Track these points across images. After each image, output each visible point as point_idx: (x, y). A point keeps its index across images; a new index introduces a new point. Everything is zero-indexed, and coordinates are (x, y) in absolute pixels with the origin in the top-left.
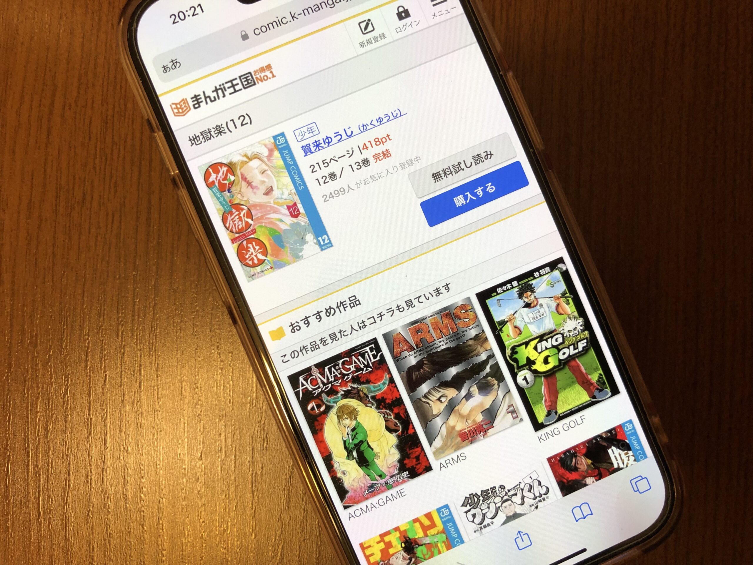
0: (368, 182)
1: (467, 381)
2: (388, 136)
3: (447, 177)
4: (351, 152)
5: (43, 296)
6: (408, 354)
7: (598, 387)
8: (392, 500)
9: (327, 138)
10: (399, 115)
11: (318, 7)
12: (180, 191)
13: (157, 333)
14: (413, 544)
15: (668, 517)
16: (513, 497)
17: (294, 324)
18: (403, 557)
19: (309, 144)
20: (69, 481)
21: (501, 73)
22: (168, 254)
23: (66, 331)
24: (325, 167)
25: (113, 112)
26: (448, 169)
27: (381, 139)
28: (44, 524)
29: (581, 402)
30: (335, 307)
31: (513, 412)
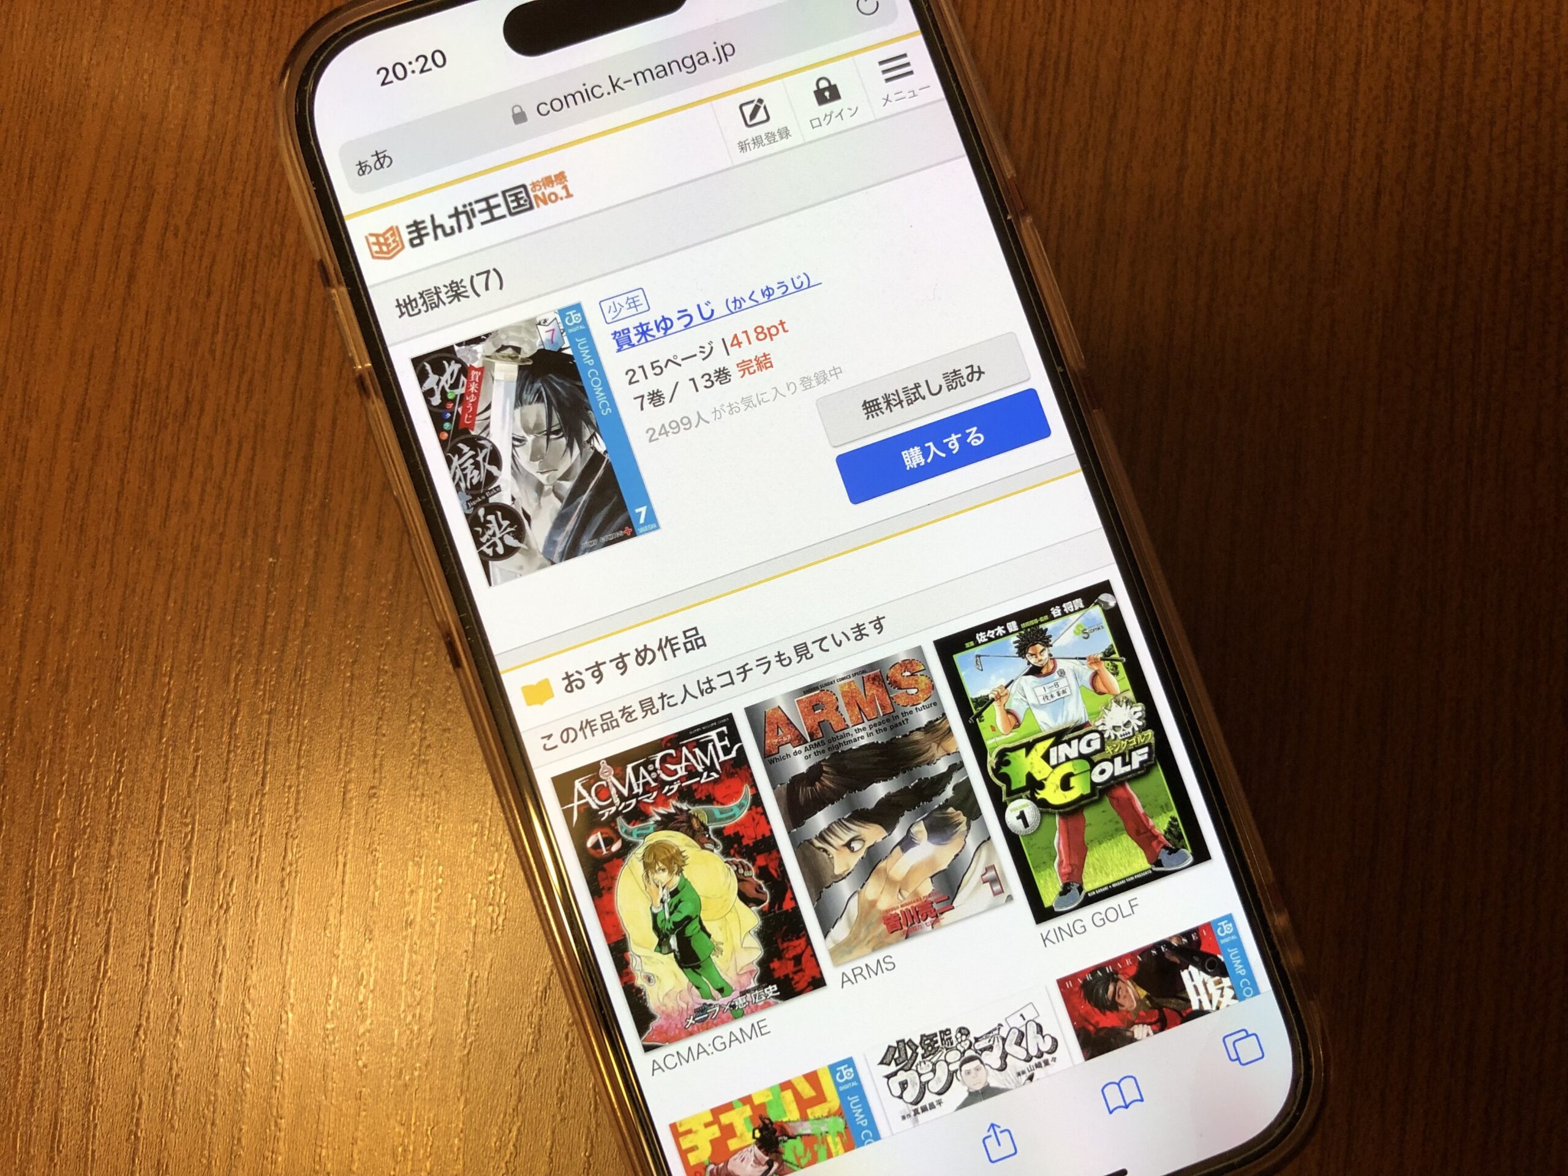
0: (737, 410)
1: (906, 812)
2: (782, 323)
3: (891, 411)
4: (707, 350)
5: (90, 593)
6: (794, 750)
7: (1167, 842)
8: (742, 1040)
9: (664, 319)
10: (805, 285)
11: (665, 70)
12: (371, 403)
13: (305, 680)
14: (777, 1134)
15: (1296, 1118)
16: (985, 1053)
17: (572, 675)
18: (755, 1156)
19: (628, 329)
20: (106, 964)
21: (1009, 217)
22: (341, 528)
23: (127, 664)
24: (655, 374)
25: (259, 247)
26: (893, 394)
27: (769, 329)
28: (48, 1046)
29: (1132, 872)
30: (655, 648)
31: (995, 881)
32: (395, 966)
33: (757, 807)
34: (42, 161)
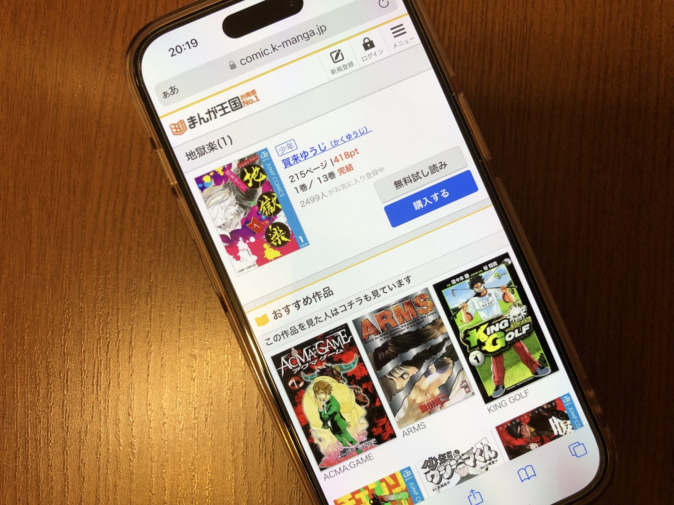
0: (339, 190)
1: (426, 361)
2: (356, 150)
3: (407, 185)
4: (324, 165)
6: (375, 337)
7: (539, 364)
8: (362, 463)
9: (304, 152)
10: (365, 132)
11: (296, 40)
12: (179, 199)
14: (380, 501)
15: (602, 478)
17: (277, 312)
19: (289, 158)
21: (453, 95)
24: (302, 177)
26: (408, 178)
27: (350, 153)
29: (525, 378)
30: (311, 297)
31: (466, 387)
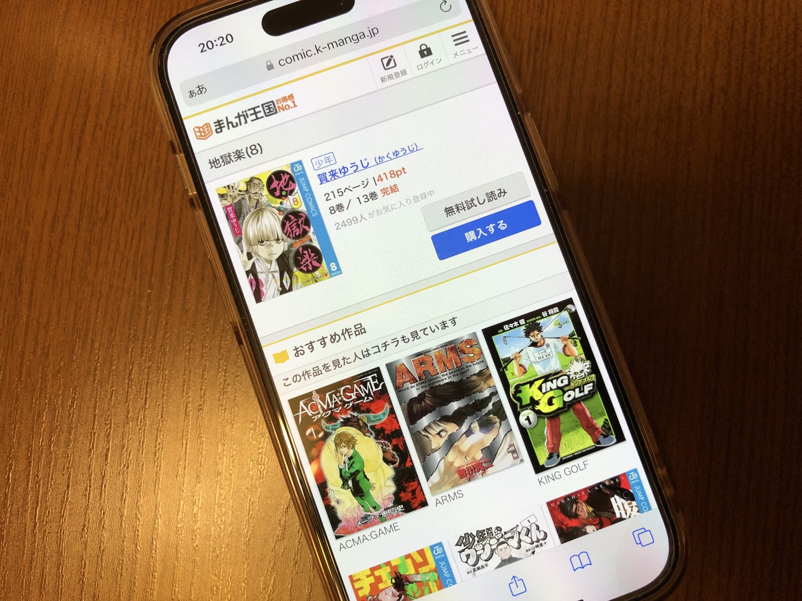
0: (381, 213)
1: (468, 417)
2: (403, 169)
3: (459, 212)
4: (366, 184)
6: (411, 385)
7: (603, 432)
8: (385, 533)
9: (344, 168)
10: (415, 149)
11: (343, 42)
12: (197, 212)
13: (166, 351)
14: (404, 581)
15: (671, 574)
17: (298, 348)
18: (392, 592)
19: (325, 173)
20: (68, 494)
21: (519, 113)
22: (184, 274)
23: (77, 344)
24: (339, 196)
25: (142, 134)
26: (460, 204)
27: (397, 172)
28: (39, 535)
29: (585, 447)
30: (340, 333)
31: (514, 452)
32: (212, 495)
33: (392, 414)
34: (34, 93)
